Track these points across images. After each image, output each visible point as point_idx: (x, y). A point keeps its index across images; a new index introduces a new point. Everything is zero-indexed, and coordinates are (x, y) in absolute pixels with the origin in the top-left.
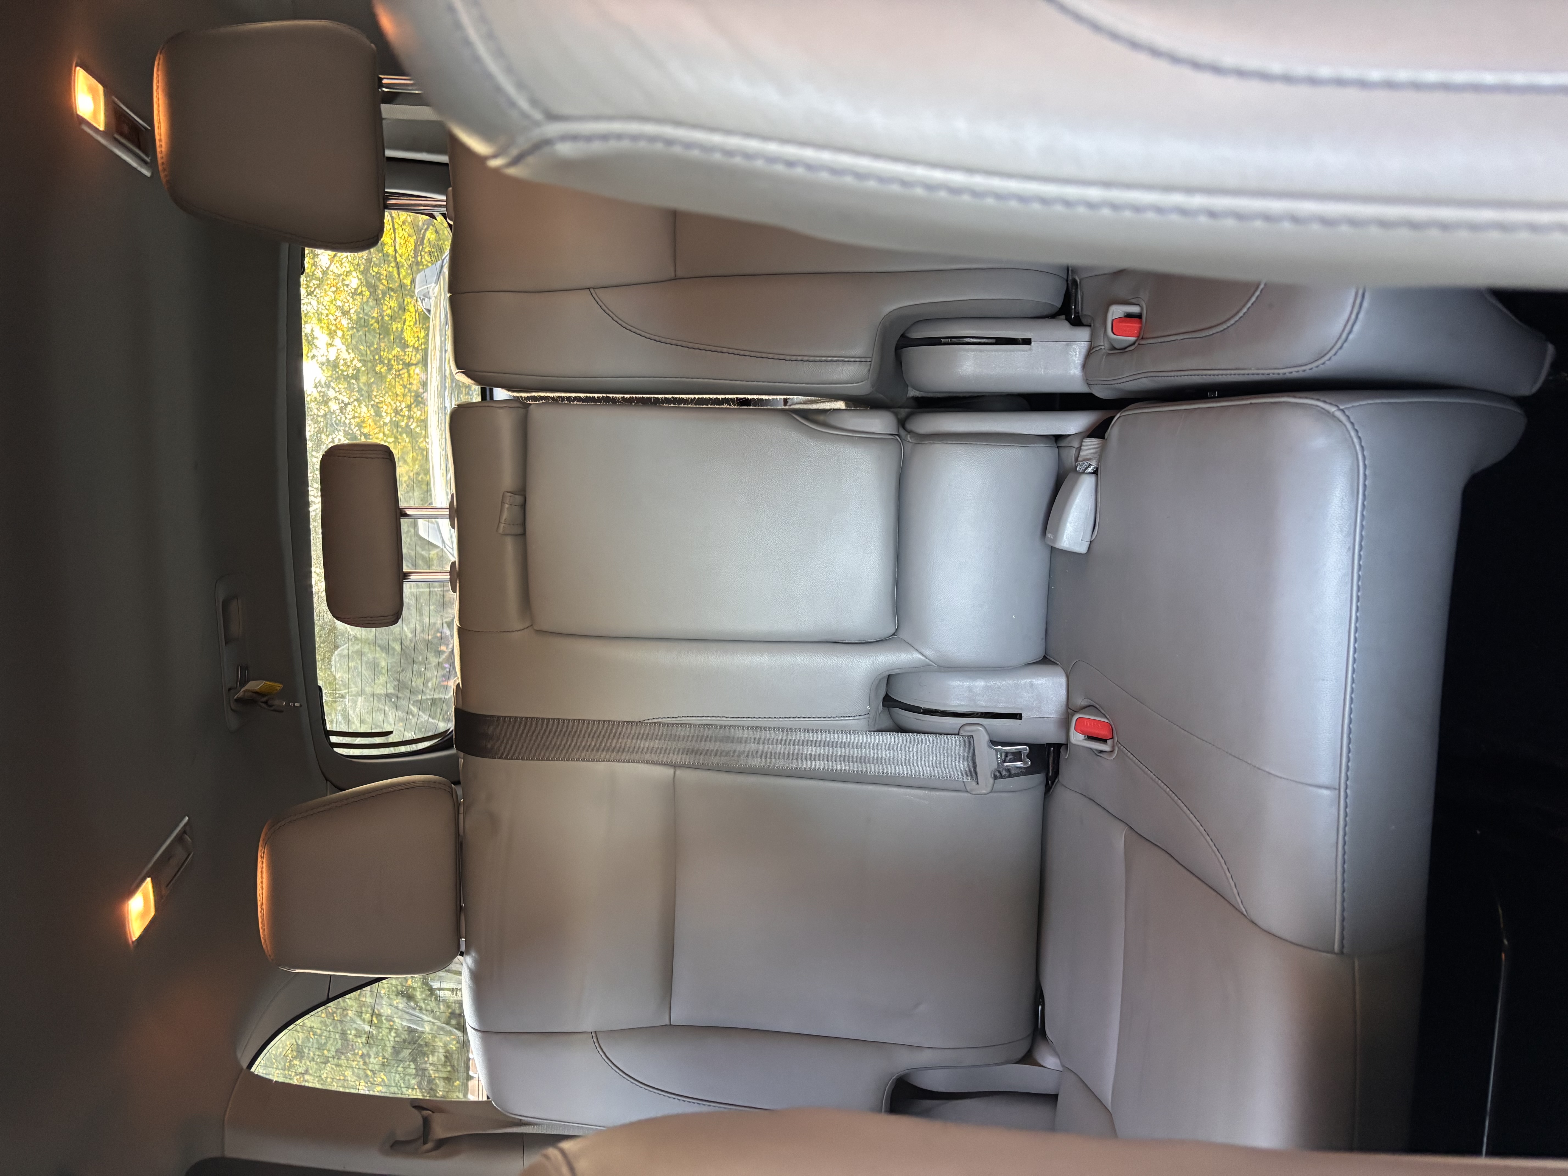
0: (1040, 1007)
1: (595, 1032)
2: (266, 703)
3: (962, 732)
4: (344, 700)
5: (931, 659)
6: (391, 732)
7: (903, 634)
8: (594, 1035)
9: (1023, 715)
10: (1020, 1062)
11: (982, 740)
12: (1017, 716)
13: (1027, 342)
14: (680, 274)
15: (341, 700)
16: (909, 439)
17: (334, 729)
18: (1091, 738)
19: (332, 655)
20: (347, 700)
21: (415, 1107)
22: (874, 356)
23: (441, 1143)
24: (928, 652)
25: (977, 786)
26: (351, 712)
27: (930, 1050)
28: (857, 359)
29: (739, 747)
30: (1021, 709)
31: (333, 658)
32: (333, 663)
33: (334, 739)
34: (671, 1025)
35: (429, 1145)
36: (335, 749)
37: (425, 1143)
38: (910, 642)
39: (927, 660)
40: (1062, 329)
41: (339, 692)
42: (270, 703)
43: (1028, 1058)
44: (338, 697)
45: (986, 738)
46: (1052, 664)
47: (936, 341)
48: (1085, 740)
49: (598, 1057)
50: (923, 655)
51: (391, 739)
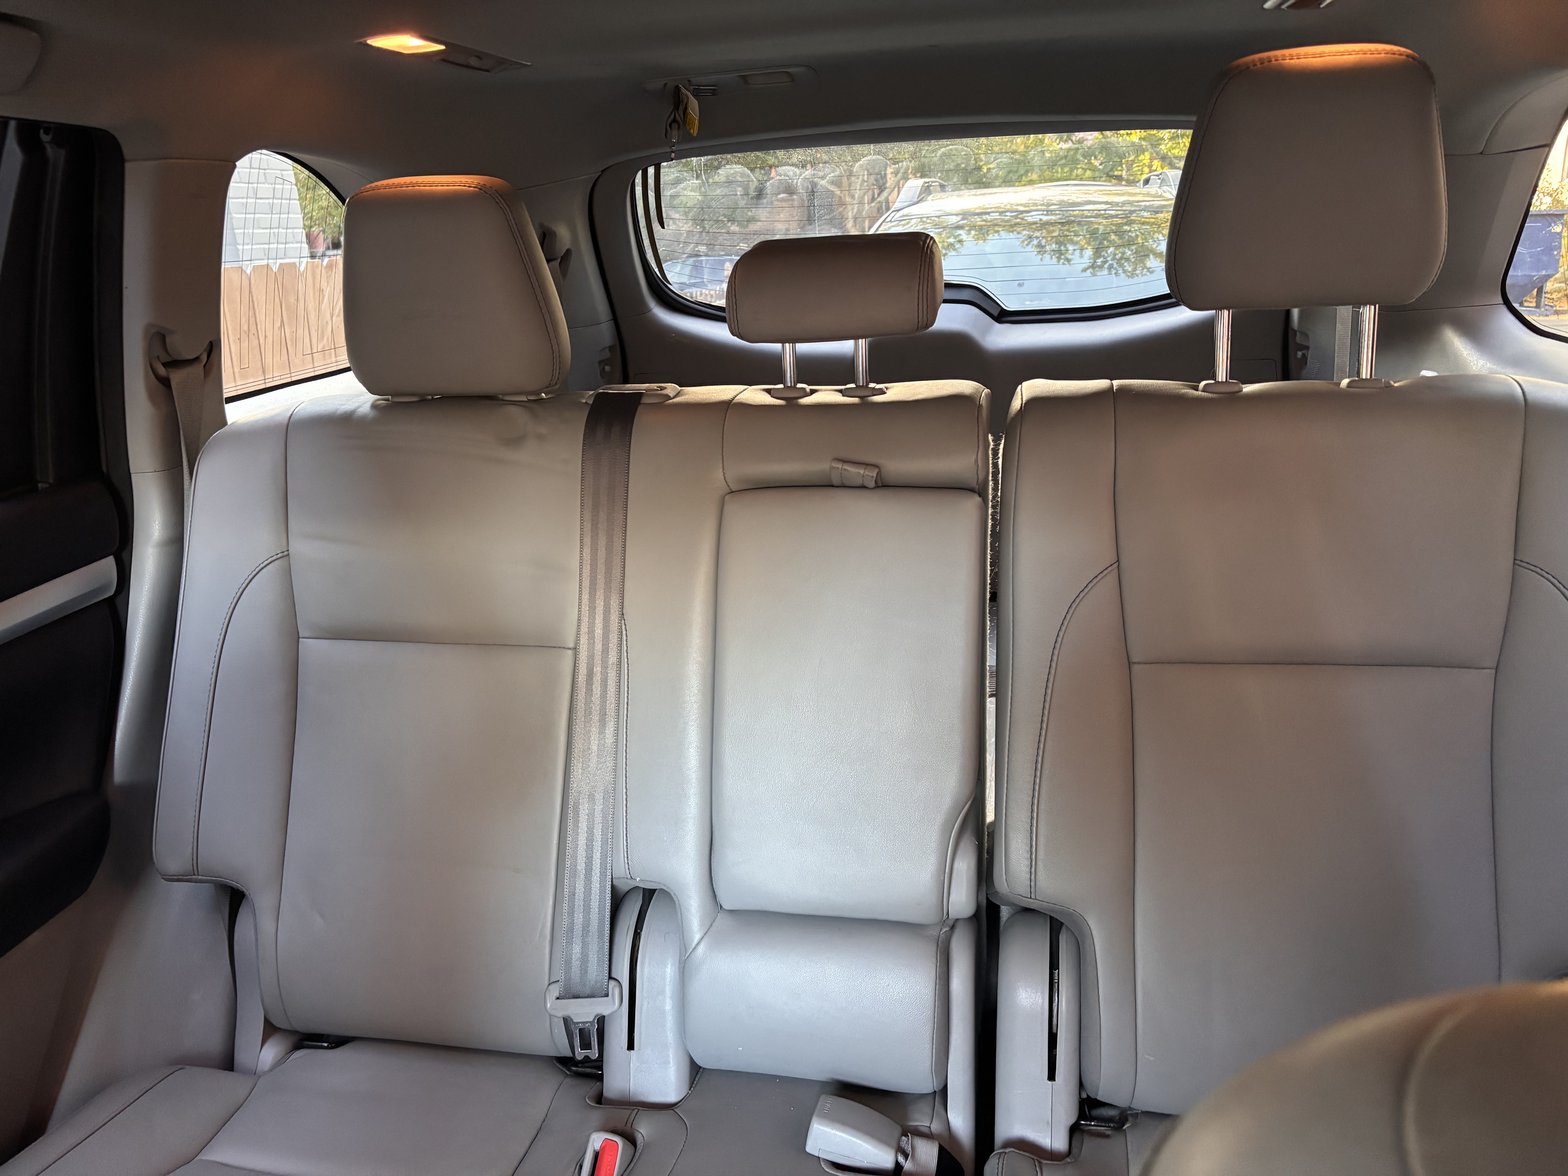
0: (326, 1045)
1: (288, 555)
2: (675, 120)
3: (612, 983)
4: (695, 179)
5: (693, 954)
6: (663, 227)
7: (721, 919)
8: (286, 553)
9: (632, 1051)
10: (267, 1022)
11: (603, 1006)
12: (631, 1046)
13: (1052, 1076)
14: (1136, 668)
15: (695, 176)
16: (944, 930)
17: (662, 171)
18: (596, 1156)
19: (742, 165)
20: (695, 181)
21: (211, 344)
22: (1037, 901)
23: (165, 382)
24: (701, 949)
25: (554, 998)
26: (682, 186)
27: (274, 930)
28: (1033, 884)
29: (595, 730)
30: (639, 1050)
31: (740, 166)
32: (734, 166)
33: (651, 171)
34: (299, 638)
35: (162, 371)
36: (640, 172)
37: (165, 365)
38: (711, 929)
39: (691, 950)
40: (1066, 1114)
41: (703, 173)
42: (675, 126)
43: (270, 1029)
44: (697, 173)
45: (605, 1012)
46: (690, 1081)
47: (1054, 965)
48: (594, 1150)
49: (262, 557)
50: (698, 944)
51: (656, 226)
